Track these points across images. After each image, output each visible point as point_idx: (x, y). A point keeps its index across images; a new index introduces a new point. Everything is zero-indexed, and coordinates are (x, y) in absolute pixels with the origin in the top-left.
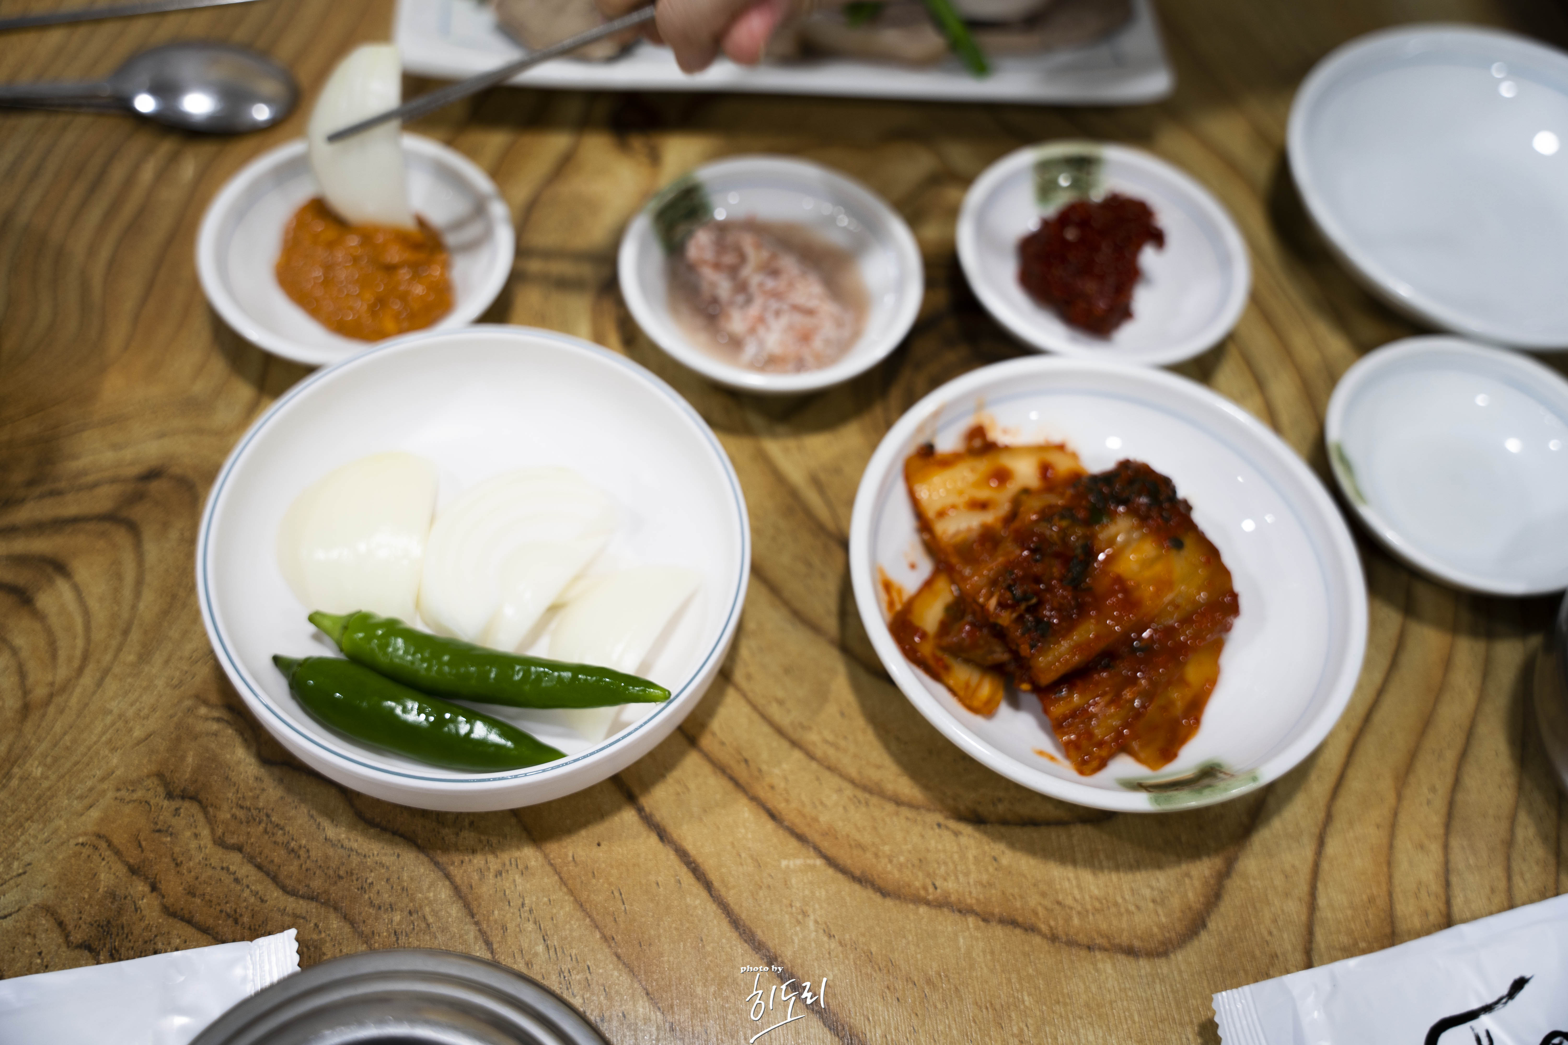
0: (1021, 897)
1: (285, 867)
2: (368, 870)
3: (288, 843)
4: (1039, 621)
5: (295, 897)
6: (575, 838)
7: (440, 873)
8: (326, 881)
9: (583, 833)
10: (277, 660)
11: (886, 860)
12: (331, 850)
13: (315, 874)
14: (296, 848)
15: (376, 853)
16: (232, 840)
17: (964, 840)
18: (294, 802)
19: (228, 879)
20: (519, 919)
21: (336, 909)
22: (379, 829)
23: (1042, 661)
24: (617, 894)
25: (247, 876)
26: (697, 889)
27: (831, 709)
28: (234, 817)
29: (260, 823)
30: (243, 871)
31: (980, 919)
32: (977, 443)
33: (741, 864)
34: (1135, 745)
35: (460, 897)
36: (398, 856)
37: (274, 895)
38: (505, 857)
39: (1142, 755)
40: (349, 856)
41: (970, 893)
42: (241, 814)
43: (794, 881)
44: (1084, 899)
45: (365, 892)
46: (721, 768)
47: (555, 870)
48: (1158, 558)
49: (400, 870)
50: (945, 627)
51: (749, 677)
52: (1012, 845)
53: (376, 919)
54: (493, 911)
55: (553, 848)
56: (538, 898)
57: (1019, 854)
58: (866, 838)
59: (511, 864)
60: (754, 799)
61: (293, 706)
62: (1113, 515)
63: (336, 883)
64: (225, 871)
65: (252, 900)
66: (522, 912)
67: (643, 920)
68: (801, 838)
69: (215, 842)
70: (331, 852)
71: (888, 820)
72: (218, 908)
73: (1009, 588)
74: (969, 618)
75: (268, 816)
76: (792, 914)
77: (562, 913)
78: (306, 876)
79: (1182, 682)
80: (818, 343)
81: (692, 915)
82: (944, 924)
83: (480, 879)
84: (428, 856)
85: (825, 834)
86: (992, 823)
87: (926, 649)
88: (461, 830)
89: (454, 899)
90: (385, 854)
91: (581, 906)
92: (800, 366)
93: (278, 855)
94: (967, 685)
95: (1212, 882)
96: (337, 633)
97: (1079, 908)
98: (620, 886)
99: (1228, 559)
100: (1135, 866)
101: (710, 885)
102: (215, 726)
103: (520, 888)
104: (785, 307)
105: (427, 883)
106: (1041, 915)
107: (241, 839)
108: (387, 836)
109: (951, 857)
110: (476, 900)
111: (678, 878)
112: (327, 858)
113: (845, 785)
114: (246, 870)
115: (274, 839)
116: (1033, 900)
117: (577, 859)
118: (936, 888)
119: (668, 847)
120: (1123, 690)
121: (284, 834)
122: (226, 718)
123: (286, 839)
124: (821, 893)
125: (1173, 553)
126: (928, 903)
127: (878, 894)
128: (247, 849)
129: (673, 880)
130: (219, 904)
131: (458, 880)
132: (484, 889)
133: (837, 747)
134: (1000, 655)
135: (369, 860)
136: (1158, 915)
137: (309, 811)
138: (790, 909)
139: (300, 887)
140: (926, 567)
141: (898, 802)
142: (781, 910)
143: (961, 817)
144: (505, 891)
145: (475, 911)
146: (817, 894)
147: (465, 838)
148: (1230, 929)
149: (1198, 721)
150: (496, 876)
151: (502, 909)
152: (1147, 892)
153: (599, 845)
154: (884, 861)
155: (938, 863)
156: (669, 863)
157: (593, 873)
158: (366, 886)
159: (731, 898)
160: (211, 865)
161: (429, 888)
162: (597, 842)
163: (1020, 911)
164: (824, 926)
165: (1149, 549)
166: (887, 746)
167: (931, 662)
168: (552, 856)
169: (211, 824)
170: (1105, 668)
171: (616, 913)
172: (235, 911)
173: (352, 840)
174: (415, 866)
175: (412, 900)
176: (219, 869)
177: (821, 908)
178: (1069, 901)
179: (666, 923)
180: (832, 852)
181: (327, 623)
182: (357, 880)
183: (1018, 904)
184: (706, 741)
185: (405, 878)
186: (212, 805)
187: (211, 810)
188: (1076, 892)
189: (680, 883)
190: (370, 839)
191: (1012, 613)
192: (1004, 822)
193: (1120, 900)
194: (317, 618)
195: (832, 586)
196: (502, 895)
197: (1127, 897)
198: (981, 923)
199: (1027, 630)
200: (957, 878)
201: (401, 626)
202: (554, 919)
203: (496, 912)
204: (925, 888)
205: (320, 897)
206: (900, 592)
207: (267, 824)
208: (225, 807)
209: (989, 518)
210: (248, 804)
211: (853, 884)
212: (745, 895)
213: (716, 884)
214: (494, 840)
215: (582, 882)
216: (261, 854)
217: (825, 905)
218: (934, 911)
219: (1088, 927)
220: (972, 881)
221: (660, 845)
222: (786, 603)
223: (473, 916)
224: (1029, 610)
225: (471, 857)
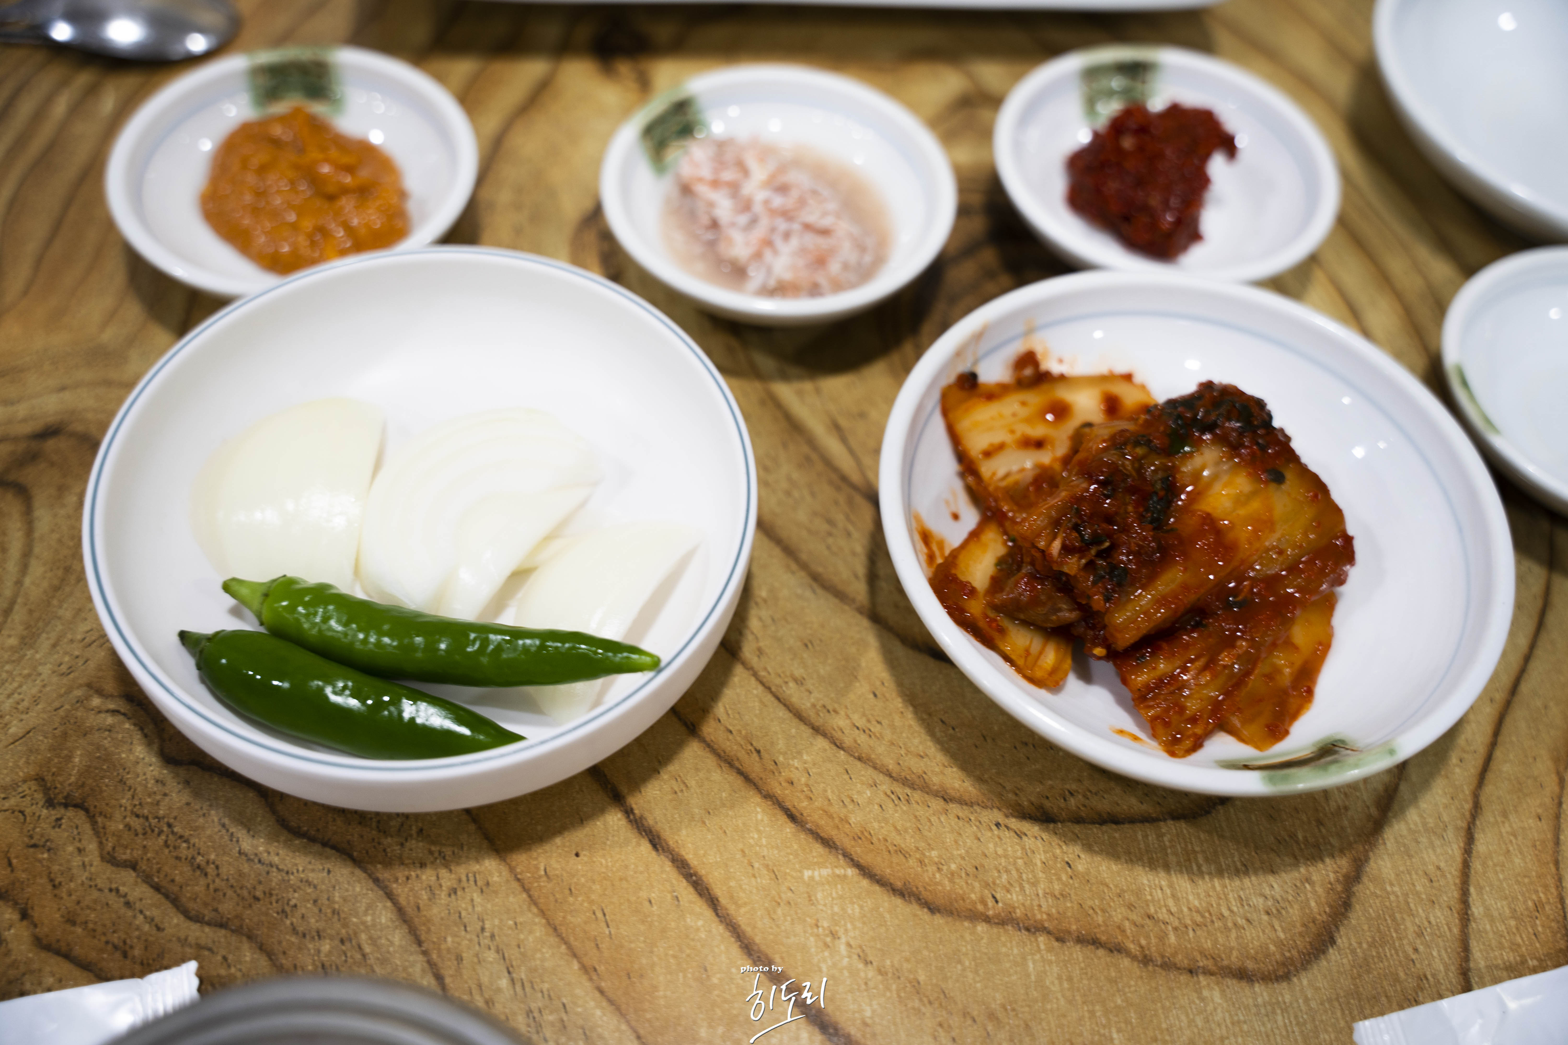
0: (1103, 911)
1: (189, 888)
2: (291, 890)
3: (193, 858)
4: (1113, 568)
5: (199, 924)
6: (547, 847)
7: (381, 893)
8: (238, 904)
9: (558, 841)
10: (184, 637)
11: (935, 868)
12: (246, 865)
13: (225, 895)
14: (203, 864)
15: (301, 869)
16: (125, 855)
17: (1028, 842)
18: (202, 808)
19: (116, 903)
20: (477, 947)
21: (250, 937)
22: (305, 840)
23: (1120, 618)
24: (599, 914)
25: (141, 900)
26: (701, 907)
27: (862, 688)
28: (128, 827)
29: (159, 834)
30: (135, 894)
31: (1053, 939)
32: (1028, 372)
33: (754, 876)
34: (1236, 721)
35: (405, 921)
36: (329, 872)
37: (174, 921)
38: (461, 871)
39: (1245, 733)
40: (268, 873)
41: (1040, 906)
42: (136, 823)
43: (819, 895)
44: (1182, 911)
45: (287, 917)
46: (727, 761)
47: (523, 886)
48: (1254, 494)
49: (331, 889)
50: (997, 583)
51: (760, 652)
52: (1088, 847)
53: (300, 949)
54: (445, 938)
55: (521, 860)
56: (501, 920)
57: (1098, 859)
58: (909, 842)
59: (468, 880)
60: (769, 796)
61: (202, 691)
62: (1197, 444)
63: (250, 906)
64: (114, 893)
65: (146, 927)
66: (481, 938)
67: (633, 945)
68: (828, 843)
69: (102, 858)
70: (246, 868)
71: (933, 819)
72: (103, 939)
73: (1076, 528)
74: (1027, 569)
75: (169, 825)
76: (818, 935)
77: (531, 939)
78: (214, 899)
79: (1289, 644)
80: (834, 267)
81: (693, 940)
82: (1009, 945)
83: (430, 899)
84: (365, 870)
85: (857, 838)
86: (1062, 822)
87: (975, 608)
88: (406, 840)
89: (397, 923)
90: (313, 870)
91: (555, 929)
92: (815, 291)
93: (181, 873)
94: (1027, 652)
95: (1339, 888)
96: (256, 603)
97: (1176, 923)
98: (603, 905)
99: (1338, 496)
100: (1243, 870)
101: (716, 902)
102: (110, 720)
103: (479, 909)
104: (796, 226)
105: (364, 904)
106: (1128, 931)
107: (135, 855)
108: (317, 847)
109: (1015, 863)
110: (424, 924)
111: (675, 894)
112: (240, 875)
113: (880, 778)
114: (139, 892)
115: (174, 854)
116: (1118, 914)
117: (550, 873)
118: (997, 902)
119: (662, 857)
120: (1219, 654)
121: (189, 848)
122: (122, 710)
123: (190, 853)
124: (854, 910)
125: (1272, 486)
126: (987, 920)
127: (926, 910)
128: (143, 866)
129: (669, 896)
130: (104, 934)
131: (402, 901)
132: (435, 911)
133: (870, 734)
134: (1067, 614)
135: (292, 877)
136: (1275, 930)
137: (220, 820)
138: (815, 930)
139: (206, 912)
140: (970, 518)
141: (946, 798)
142: (805, 932)
143: (1024, 815)
144: (460, 913)
145: (423, 938)
146: (850, 911)
147: (411, 850)
148: (1365, 946)
149: (1310, 692)
150: (450, 895)
151: (456, 936)
152: (1259, 902)
153: (577, 855)
154: (932, 869)
155: (999, 871)
156: (664, 876)
157: (570, 890)
158: (288, 909)
159: (742, 918)
160: (96, 886)
161: (367, 910)
162: (574, 852)
163: (1103, 929)
164: (859, 951)
165: (1242, 483)
166: (931, 732)
167: (982, 624)
168: (518, 870)
169: (98, 837)
170: (1197, 627)
171: (598, 938)
172: (125, 942)
173: (272, 853)
174: (349, 883)
175: (345, 925)
176: (106, 891)
177: (855, 928)
178: (1163, 915)
179: (661, 949)
180: (866, 859)
181: (244, 591)
182: (277, 902)
183: (1100, 919)
184: (709, 729)
185: (337, 899)
186: (101, 813)
187: (100, 820)
188: (1171, 903)
189: (678, 901)
190: (294, 852)
191: (1080, 558)
192: (1078, 820)
193: (1226, 913)
194: (235, 587)
195: (859, 545)
196: (457, 918)
197: (1235, 909)
198: (1056, 944)
199: (1099, 579)
200: (1022, 888)
201: (334, 591)
202: (522, 946)
203: (449, 939)
204: (983, 902)
205: (230, 923)
206: (941, 544)
207: (167, 836)
208: (118, 816)
209: (1045, 458)
210: (146, 811)
211: (893, 898)
212: (759, 913)
213: (724, 901)
214: (448, 851)
215: (556, 901)
216: (158, 872)
217: (859, 924)
218: (995, 930)
219: (1189, 946)
220: (1041, 893)
221: (654, 853)
222: (804, 566)
223: (419, 943)
224: (1100, 554)
225: (419, 872)
